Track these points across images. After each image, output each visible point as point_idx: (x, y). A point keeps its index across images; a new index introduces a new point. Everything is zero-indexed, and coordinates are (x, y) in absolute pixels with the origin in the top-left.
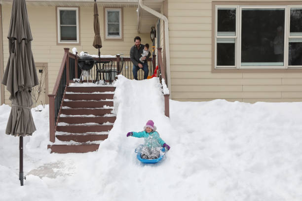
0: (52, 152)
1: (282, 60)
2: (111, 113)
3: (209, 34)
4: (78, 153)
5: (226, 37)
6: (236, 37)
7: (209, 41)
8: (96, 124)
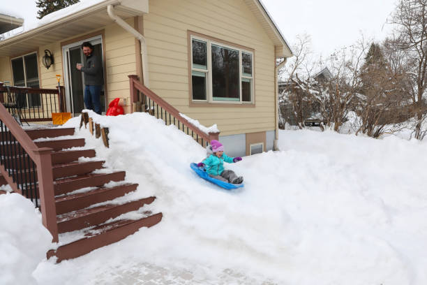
0: (58, 261)
1: (238, 97)
2: (103, 168)
3: (186, 65)
4: (110, 243)
5: (199, 70)
6: (207, 71)
7: (186, 72)
8: (93, 188)
